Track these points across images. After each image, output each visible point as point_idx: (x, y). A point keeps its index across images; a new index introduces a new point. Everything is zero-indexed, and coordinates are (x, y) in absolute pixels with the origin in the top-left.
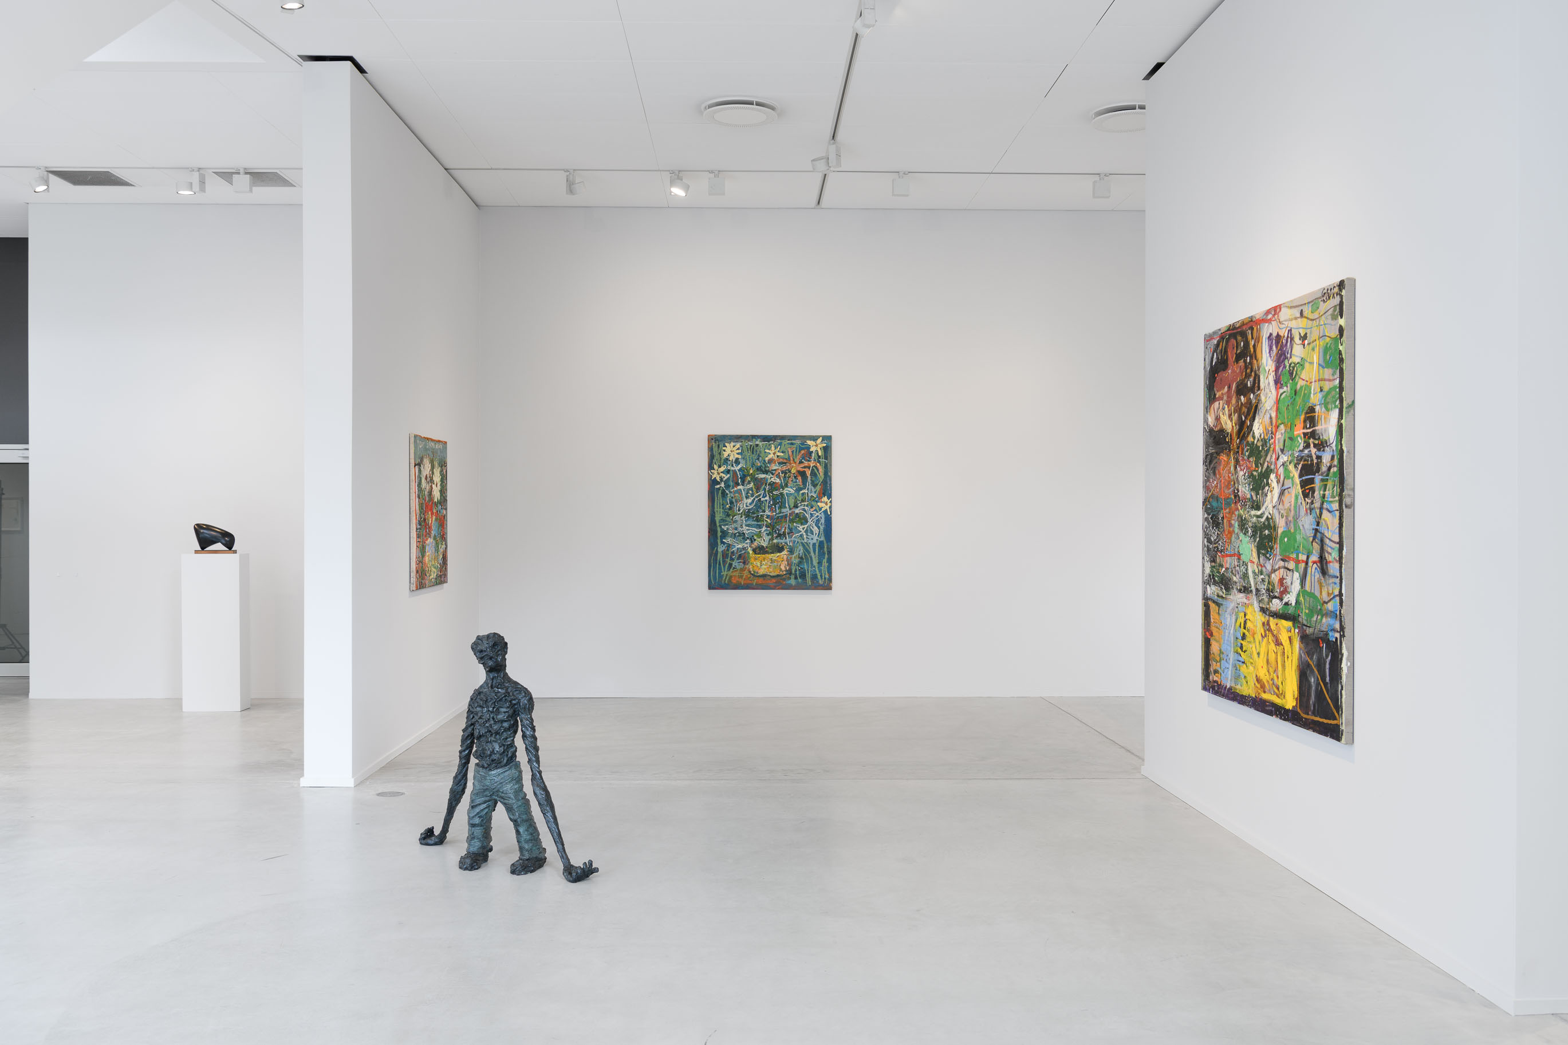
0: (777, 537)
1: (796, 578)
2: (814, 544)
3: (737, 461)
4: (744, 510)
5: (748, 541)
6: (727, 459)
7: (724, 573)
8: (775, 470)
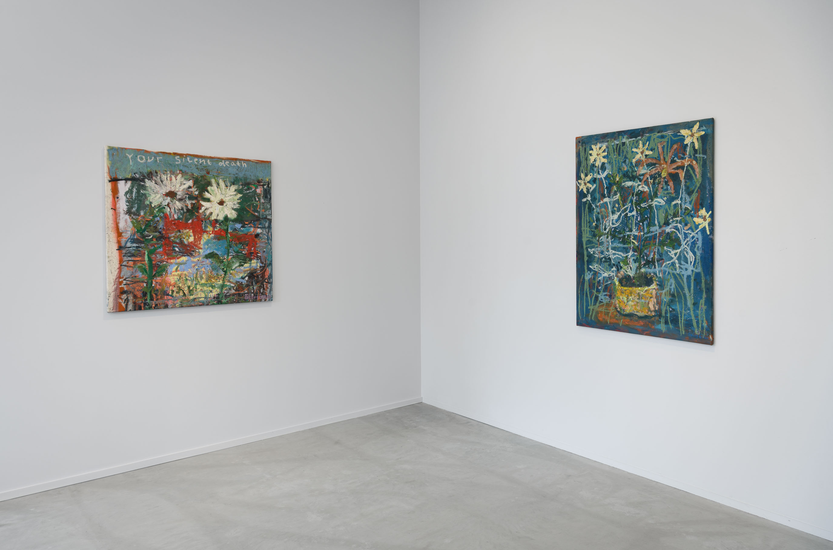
0: (645, 265)
1: (666, 323)
2: (689, 277)
3: (603, 167)
4: (611, 229)
5: (614, 269)
6: (593, 165)
7: (591, 307)
8: (643, 175)
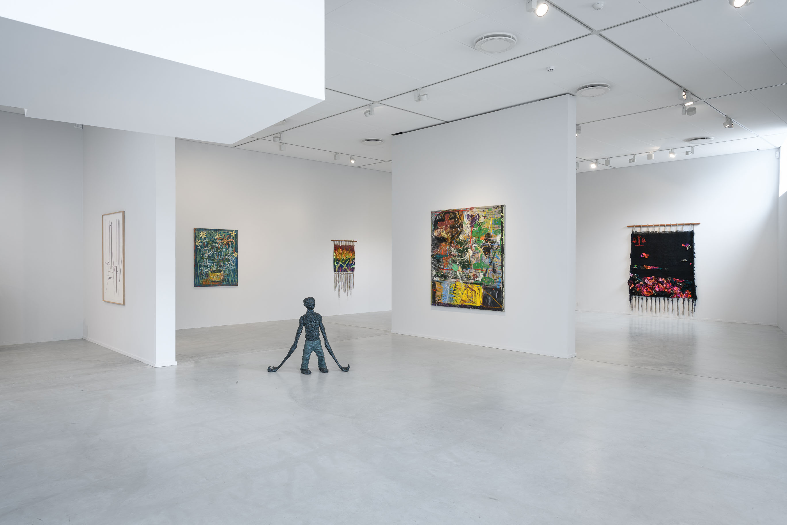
0: (219, 267)
1: (226, 282)
2: (232, 269)
3: (205, 239)
4: (208, 257)
5: (209, 268)
6: (201, 238)
7: (200, 281)
8: (218, 242)
